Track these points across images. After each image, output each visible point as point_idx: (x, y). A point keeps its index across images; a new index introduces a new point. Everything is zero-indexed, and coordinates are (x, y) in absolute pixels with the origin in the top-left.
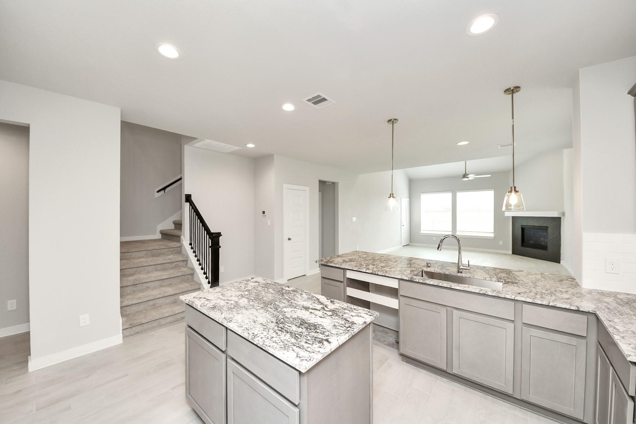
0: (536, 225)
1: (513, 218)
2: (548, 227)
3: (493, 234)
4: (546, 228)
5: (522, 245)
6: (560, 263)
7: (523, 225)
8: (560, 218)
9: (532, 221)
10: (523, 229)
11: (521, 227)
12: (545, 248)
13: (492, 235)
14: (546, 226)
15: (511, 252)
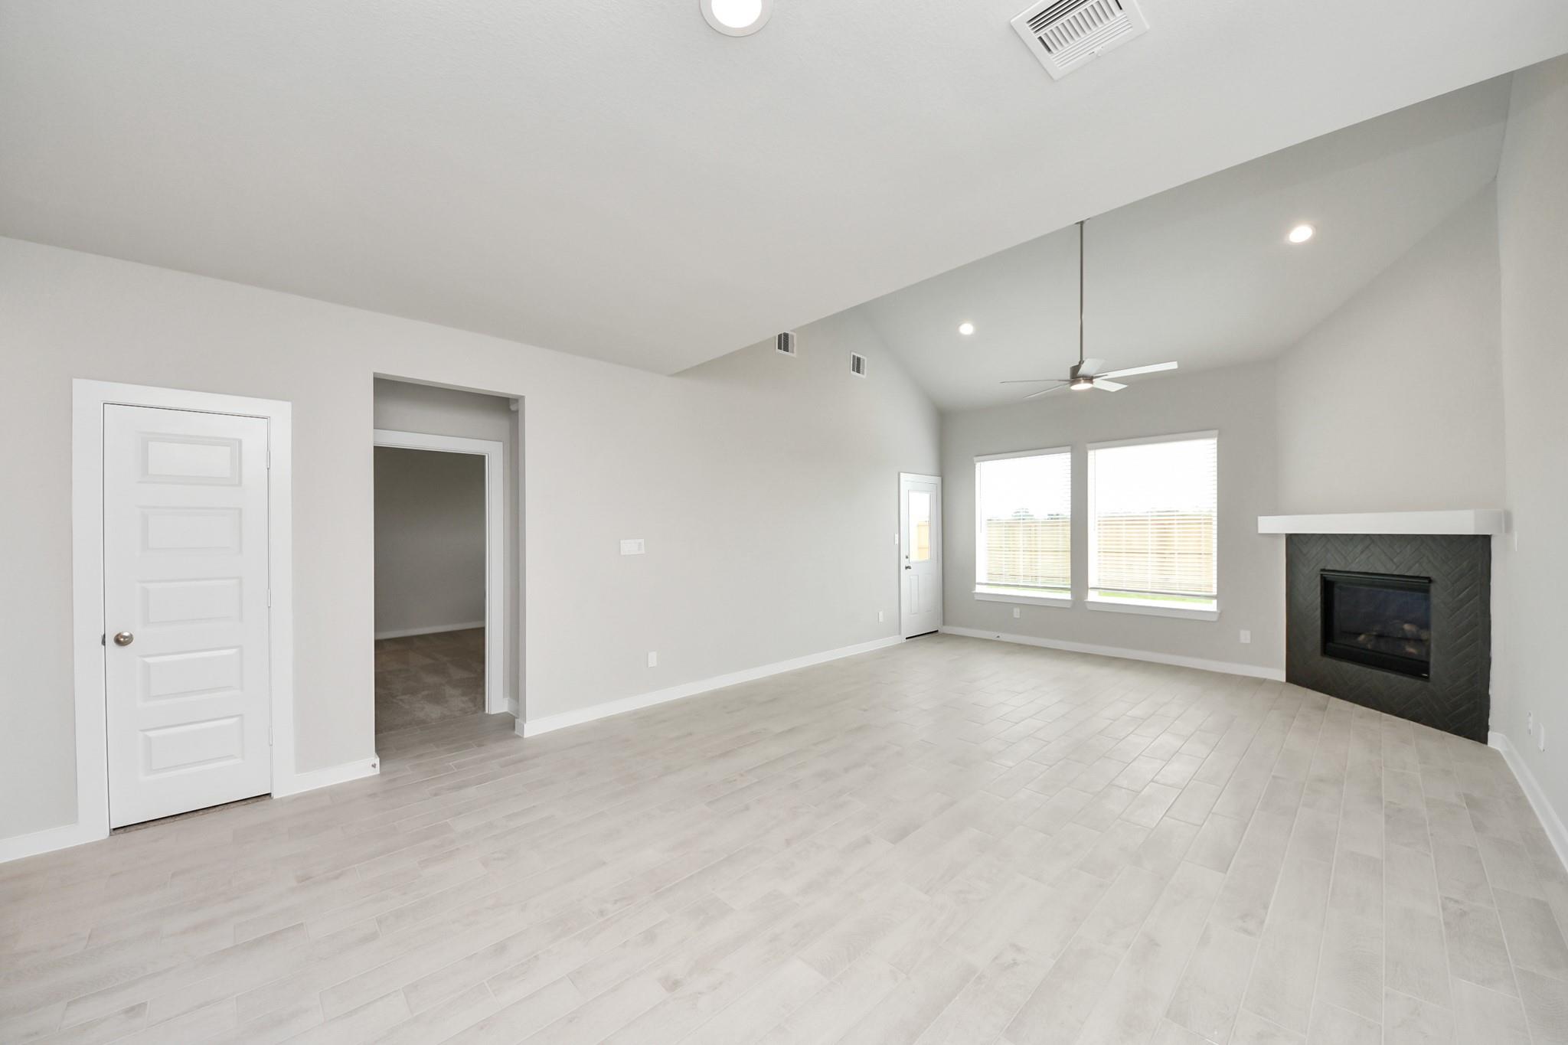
0: (1382, 571)
1: (1292, 539)
2: (1430, 580)
3: (1215, 602)
4: (1421, 586)
5: (1326, 651)
6: (1484, 740)
7: (1329, 568)
8: (1487, 539)
9: (1362, 552)
10: (1328, 586)
11: (1322, 575)
12: (1418, 668)
13: (1212, 606)
14: (1424, 574)
15: (1280, 675)
